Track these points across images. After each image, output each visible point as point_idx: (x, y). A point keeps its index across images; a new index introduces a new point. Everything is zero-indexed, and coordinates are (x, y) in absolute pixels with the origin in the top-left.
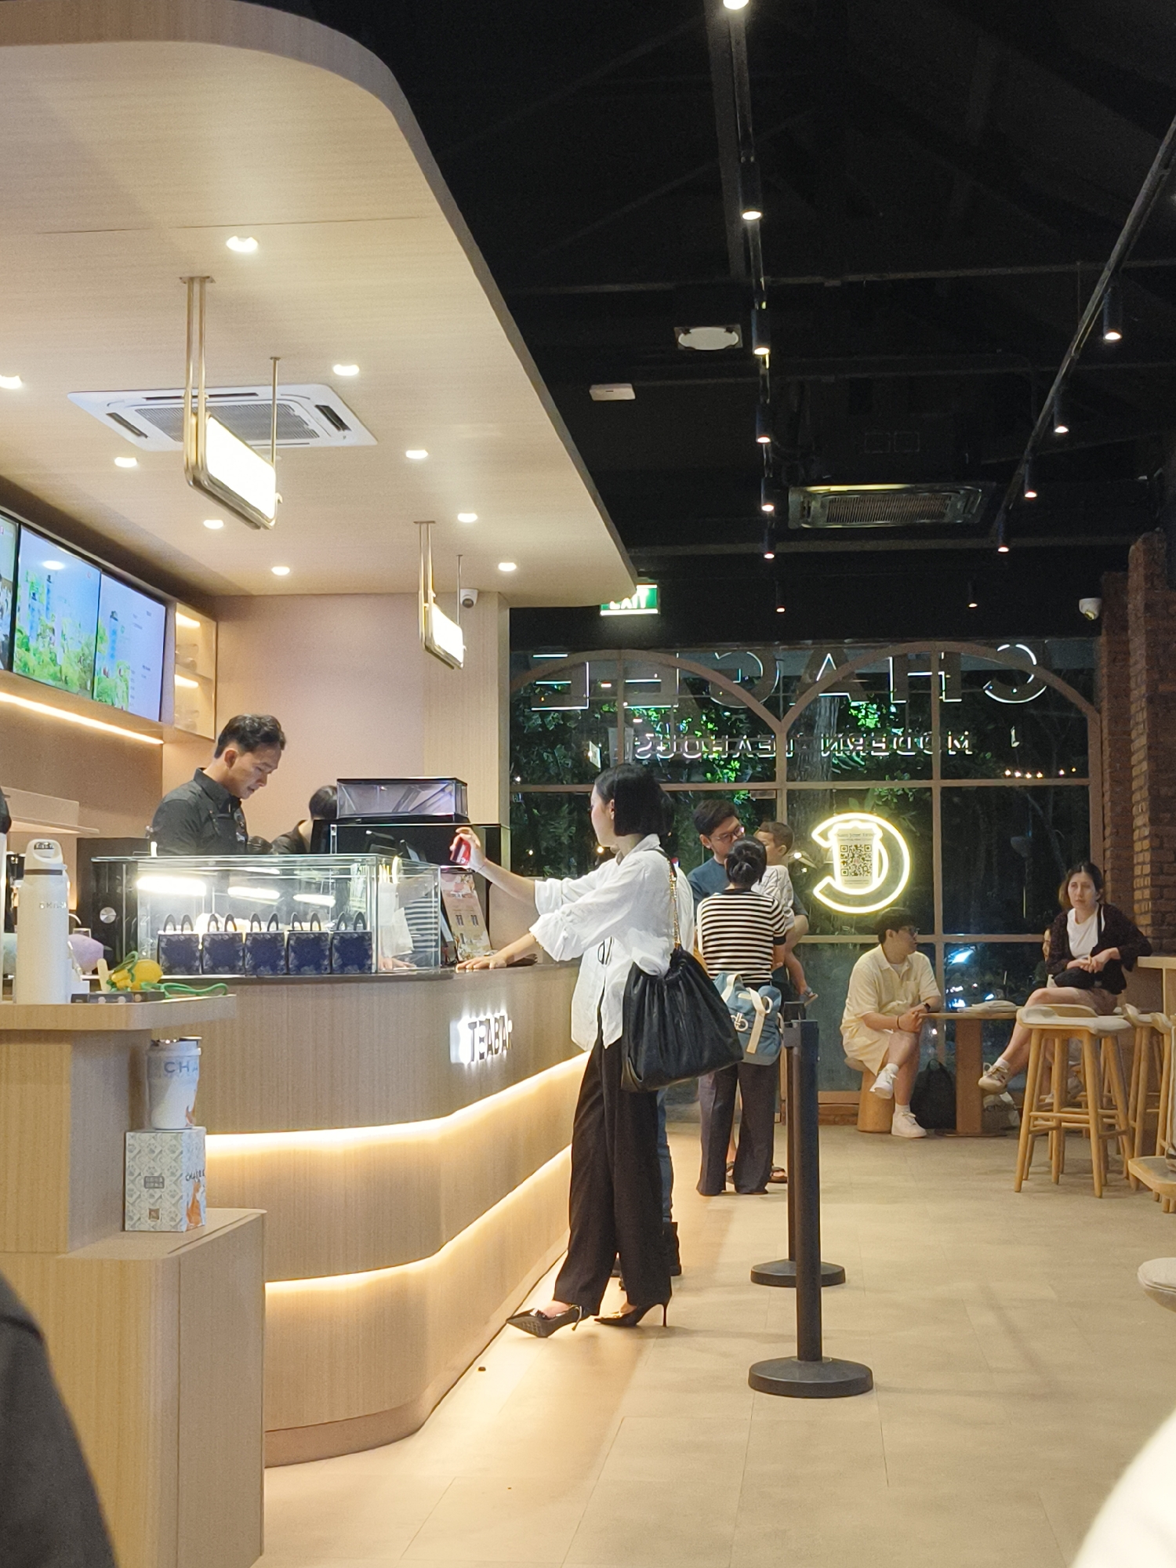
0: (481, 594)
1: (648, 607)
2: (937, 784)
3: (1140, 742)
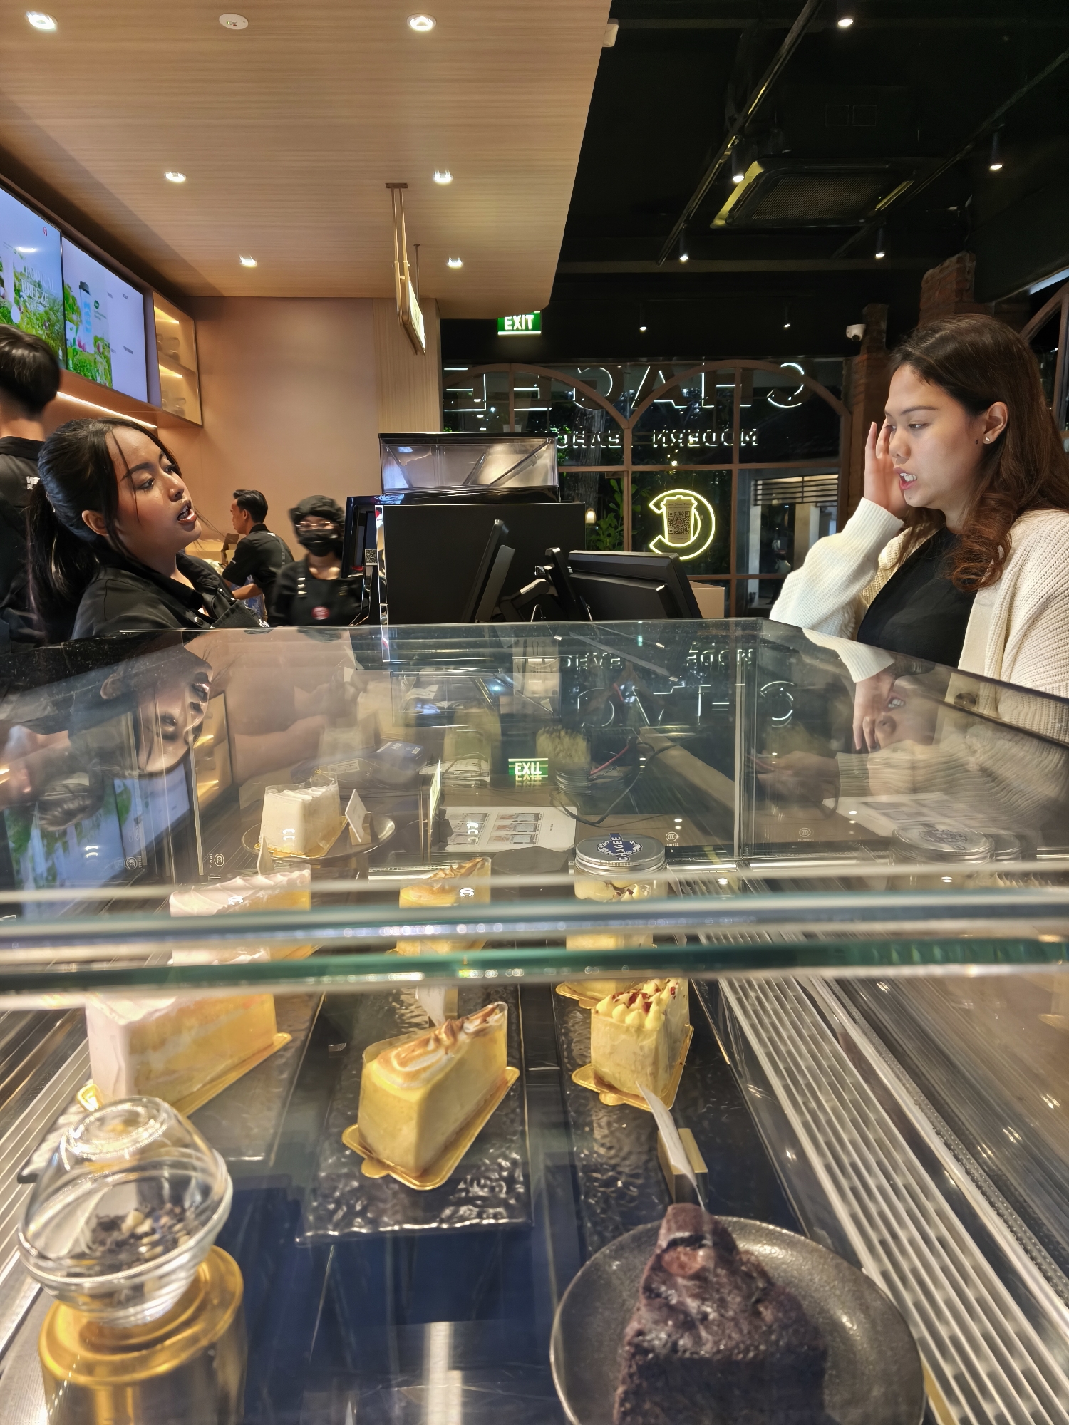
1: (533, 329)
2: (736, 467)
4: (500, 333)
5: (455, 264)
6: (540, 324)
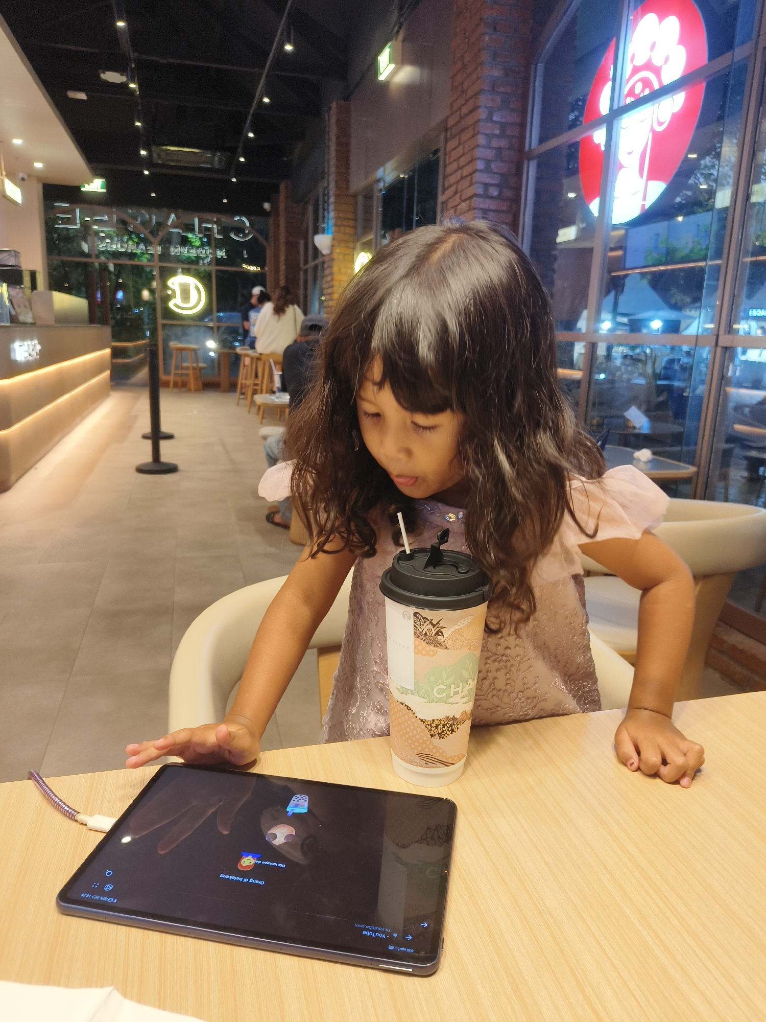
0: (29, 176)
1: (101, 188)
2: (214, 268)
3: (282, 258)
4: (83, 189)
5: (38, 165)
6: (105, 186)
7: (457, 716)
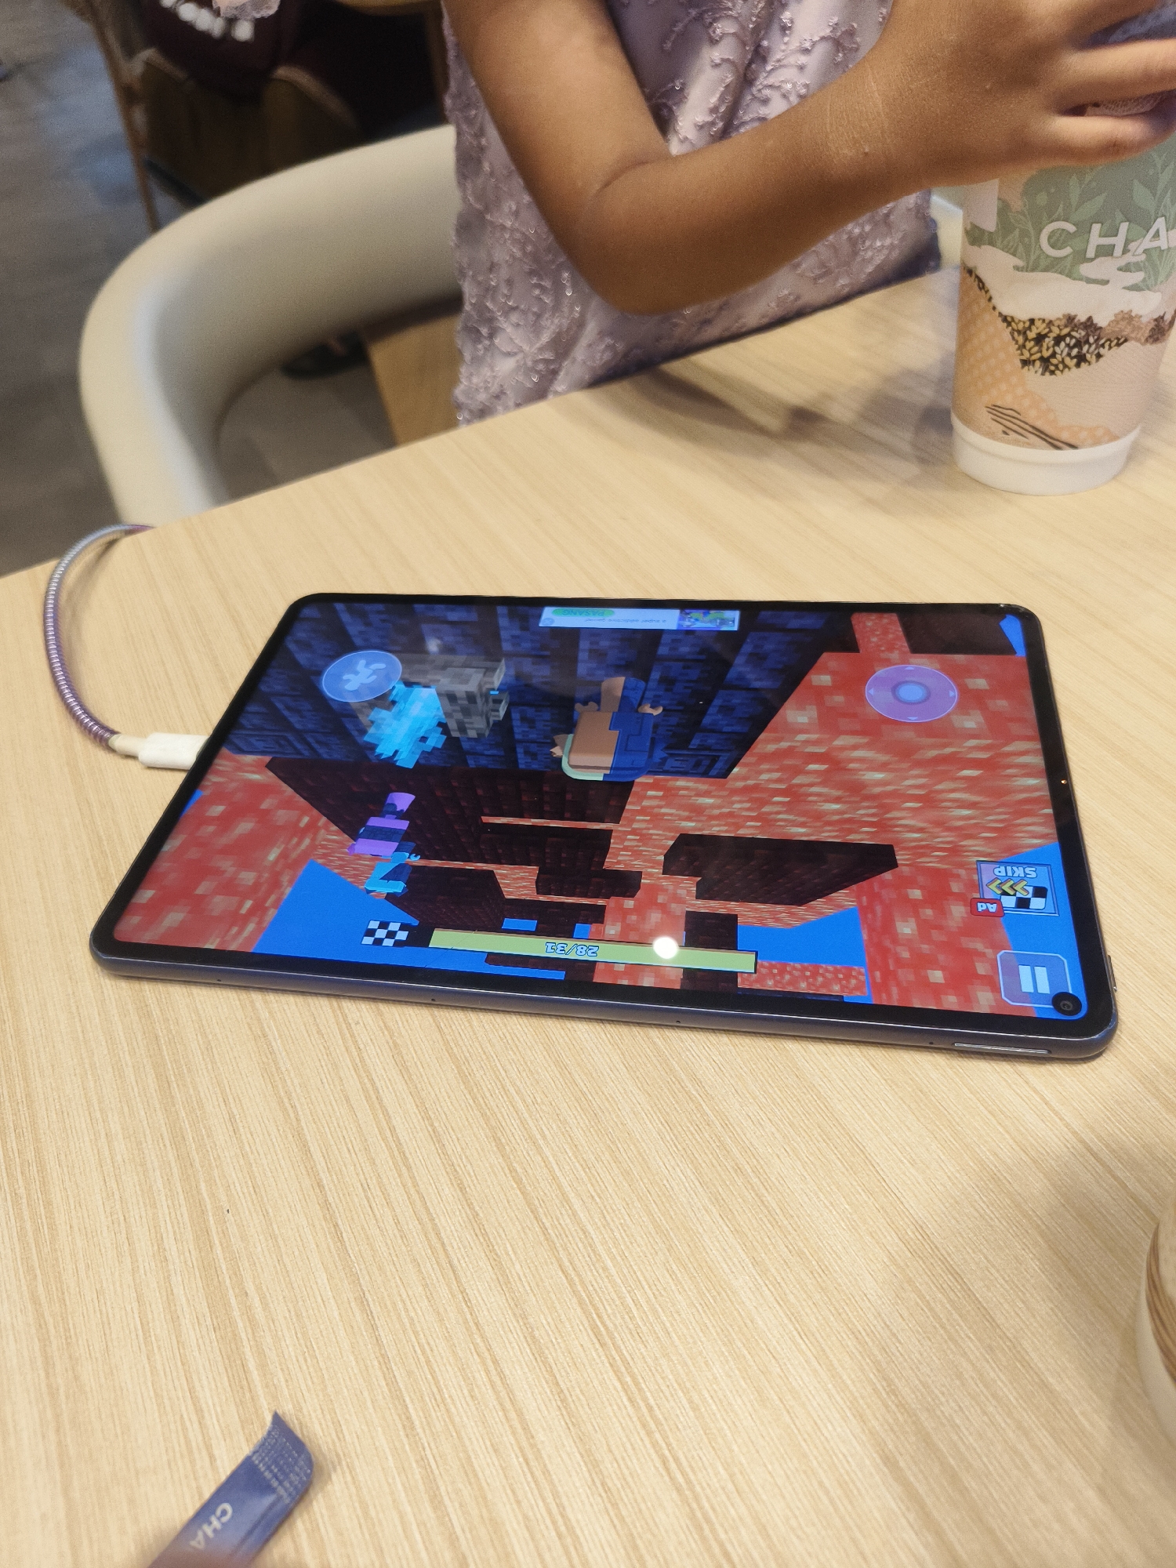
7: (1101, 320)
